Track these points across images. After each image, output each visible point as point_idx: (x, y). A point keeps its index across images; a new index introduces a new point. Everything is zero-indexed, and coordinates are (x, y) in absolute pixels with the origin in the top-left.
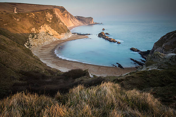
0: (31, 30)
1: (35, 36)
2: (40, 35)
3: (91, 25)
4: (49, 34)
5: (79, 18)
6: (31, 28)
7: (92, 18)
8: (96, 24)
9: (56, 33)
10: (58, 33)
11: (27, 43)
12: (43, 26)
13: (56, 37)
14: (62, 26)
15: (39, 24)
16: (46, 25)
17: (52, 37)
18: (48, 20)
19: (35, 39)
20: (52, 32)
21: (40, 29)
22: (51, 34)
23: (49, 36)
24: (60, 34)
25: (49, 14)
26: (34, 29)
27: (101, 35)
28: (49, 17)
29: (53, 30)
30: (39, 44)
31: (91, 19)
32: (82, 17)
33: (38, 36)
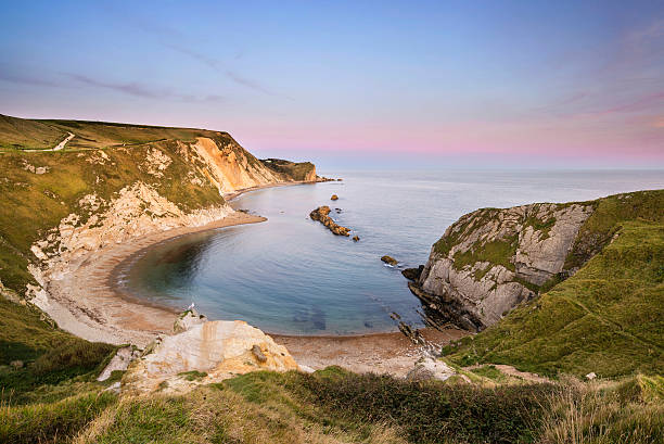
0: (81, 202)
1: (94, 219)
2: (116, 214)
3: (309, 183)
4: (149, 213)
5: (276, 166)
6: (81, 194)
7: (313, 166)
8: (325, 180)
9: (175, 209)
10: (181, 208)
11: (43, 244)
12: (130, 189)
13: (174, 220)
14: (199, 189)
15: (116, 182)
16: (142, 186)
17: (160, 220)
18: (152, 172)
19: (91, 227)
20: (160, 204)
21: (118, 197)
22: (156, 212)
23: (149, 219)
24: (187, 212)
25: (157, 155)
26: (94, 197)
27: (316, 215)
28: (158, 162)
29: (164, 199)
30: (107, 242)
31: (310, 167)
32: (284, 162)
33: (104, 218)
